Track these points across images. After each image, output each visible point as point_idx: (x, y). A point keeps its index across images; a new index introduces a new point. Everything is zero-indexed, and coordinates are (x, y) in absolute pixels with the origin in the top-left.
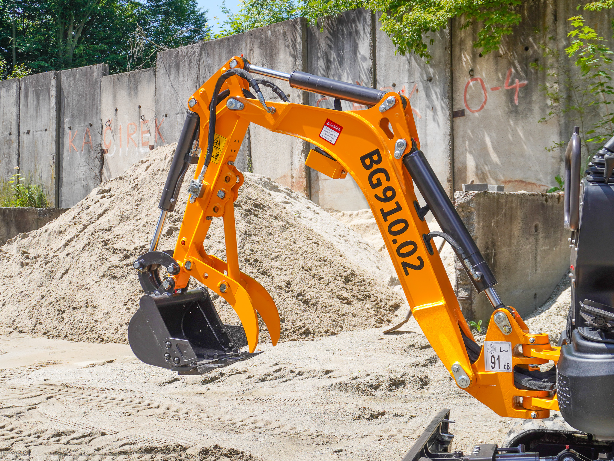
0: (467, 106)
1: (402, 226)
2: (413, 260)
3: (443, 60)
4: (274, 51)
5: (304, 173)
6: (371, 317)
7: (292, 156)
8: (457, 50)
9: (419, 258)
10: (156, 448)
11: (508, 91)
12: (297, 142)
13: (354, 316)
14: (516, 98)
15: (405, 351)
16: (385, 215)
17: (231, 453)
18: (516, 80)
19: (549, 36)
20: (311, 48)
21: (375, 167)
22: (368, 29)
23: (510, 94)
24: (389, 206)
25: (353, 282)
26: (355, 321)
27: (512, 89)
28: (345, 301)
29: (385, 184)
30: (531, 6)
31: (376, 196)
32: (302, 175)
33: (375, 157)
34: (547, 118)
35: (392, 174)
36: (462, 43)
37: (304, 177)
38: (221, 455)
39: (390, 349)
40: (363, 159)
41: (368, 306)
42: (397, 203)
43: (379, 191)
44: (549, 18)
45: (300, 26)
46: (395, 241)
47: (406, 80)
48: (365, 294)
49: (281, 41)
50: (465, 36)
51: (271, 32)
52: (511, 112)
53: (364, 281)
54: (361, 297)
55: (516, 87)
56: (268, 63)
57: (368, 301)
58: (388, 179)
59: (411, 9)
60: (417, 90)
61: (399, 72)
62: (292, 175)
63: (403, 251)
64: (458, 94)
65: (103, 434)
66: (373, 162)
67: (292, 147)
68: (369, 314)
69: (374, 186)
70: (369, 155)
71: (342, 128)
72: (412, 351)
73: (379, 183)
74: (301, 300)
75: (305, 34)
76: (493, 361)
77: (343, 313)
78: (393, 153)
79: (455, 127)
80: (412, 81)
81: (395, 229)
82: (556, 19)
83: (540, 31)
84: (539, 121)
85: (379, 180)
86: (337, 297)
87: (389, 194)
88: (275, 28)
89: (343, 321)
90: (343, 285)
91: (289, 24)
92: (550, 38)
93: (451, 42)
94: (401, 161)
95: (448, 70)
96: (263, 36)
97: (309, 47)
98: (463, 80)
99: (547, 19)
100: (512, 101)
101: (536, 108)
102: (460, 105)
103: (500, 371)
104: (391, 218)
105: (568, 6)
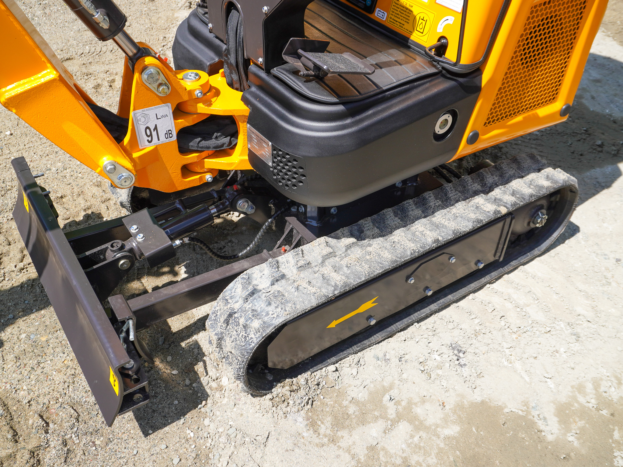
76: (149, 134)
103: (160, 142)
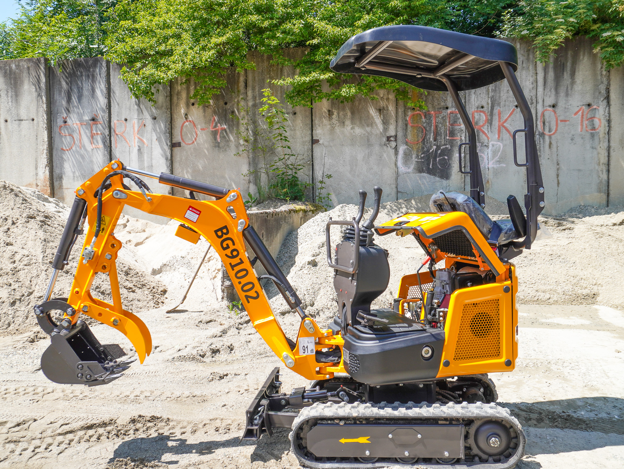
0: (182, 139)
1: (244, 273)
2: (252, 293)
3: (164, 105)
4: (19, 82)
5: (48, 183)
6: (150, 300)
7: (36, 169)
8: (175, 98)
9: (256, 292)
10: (95, 424)
11: (212, 131)
12: (41, 158)
13: (139, 301)
14: (218, 137)
15: (197, 326)
16: (233, 267)
17: (152, 419)
18: (219, 125)
19: (241, 97)
20: (53, 83)
21: (225, 237)
22: (104, 74)
23: (214, 134)
24: (236, 261)
25: (131, 275)
26: (140, 304)
27: (216, 131)
28: (131, 290)
29: (232, 247)
30: (229, 75)
31: (226, 255)
32: (47, 184)
33: (225, 231)
34: (240, 153)
35: (237, 241)
36: (179, 94)
37: (48, 185)
38: (145, 421)
39: (186, 325)
40: (216, 232)
41: (146, 292)
42: (240, 259)
43: (228, 252)
44: (242, 84)
45: (43, 65)
46: (240, 283)
47: (136, 116)
48: (141, 283)
49: (25, 74)
50: (181, 89)
51: (16, 66)
52: (215, 147)
53: (138, 273)
54: (140, 286)
55: (218, 130)
56: (13, 91)
57: (145, 289)
58: (234, 244)
59: (145, 65)
60: (145, 125)
61: (130, 110)
62: (37, 184)
63: (246, 288)
64: (176, 131)
65: (35, 420)
66: (223, 233)
67: (36, 161)
68: (148, 299)
69: (224, 249)
70: (221, 229)
71: (200, 212)
72: (201, 325)
73: (228, 247)
74: (99, 292)
75: (48, 71)
76: (304, 349)
77: (131, 299)
78: (237, 228)
79: (174, 154)
80: (140, 118)
81: (239, 275)
82: (246, 86)
83: (234, 93)
84: (235, 155)
85: (227, 245)
86: (125, 287)
87: (235, 253)
88: (19, 63)
89: (132, 305)
90: (125, 277)
91: (33, 62)
92: (242, 99)
93: (171, 92)
94: (242, 233)
95: (169, 113)
96: (7, 67)
97: (51, 82)
98: (179, 121)
99: (240, 85)
100: (215, 139)
101: (233, 145)
102: (177, 138)
103: (308, 354)
104: (237, 269)
105: (255, 78)
